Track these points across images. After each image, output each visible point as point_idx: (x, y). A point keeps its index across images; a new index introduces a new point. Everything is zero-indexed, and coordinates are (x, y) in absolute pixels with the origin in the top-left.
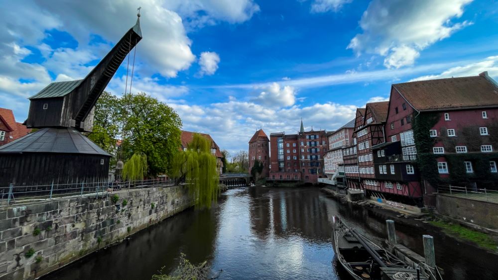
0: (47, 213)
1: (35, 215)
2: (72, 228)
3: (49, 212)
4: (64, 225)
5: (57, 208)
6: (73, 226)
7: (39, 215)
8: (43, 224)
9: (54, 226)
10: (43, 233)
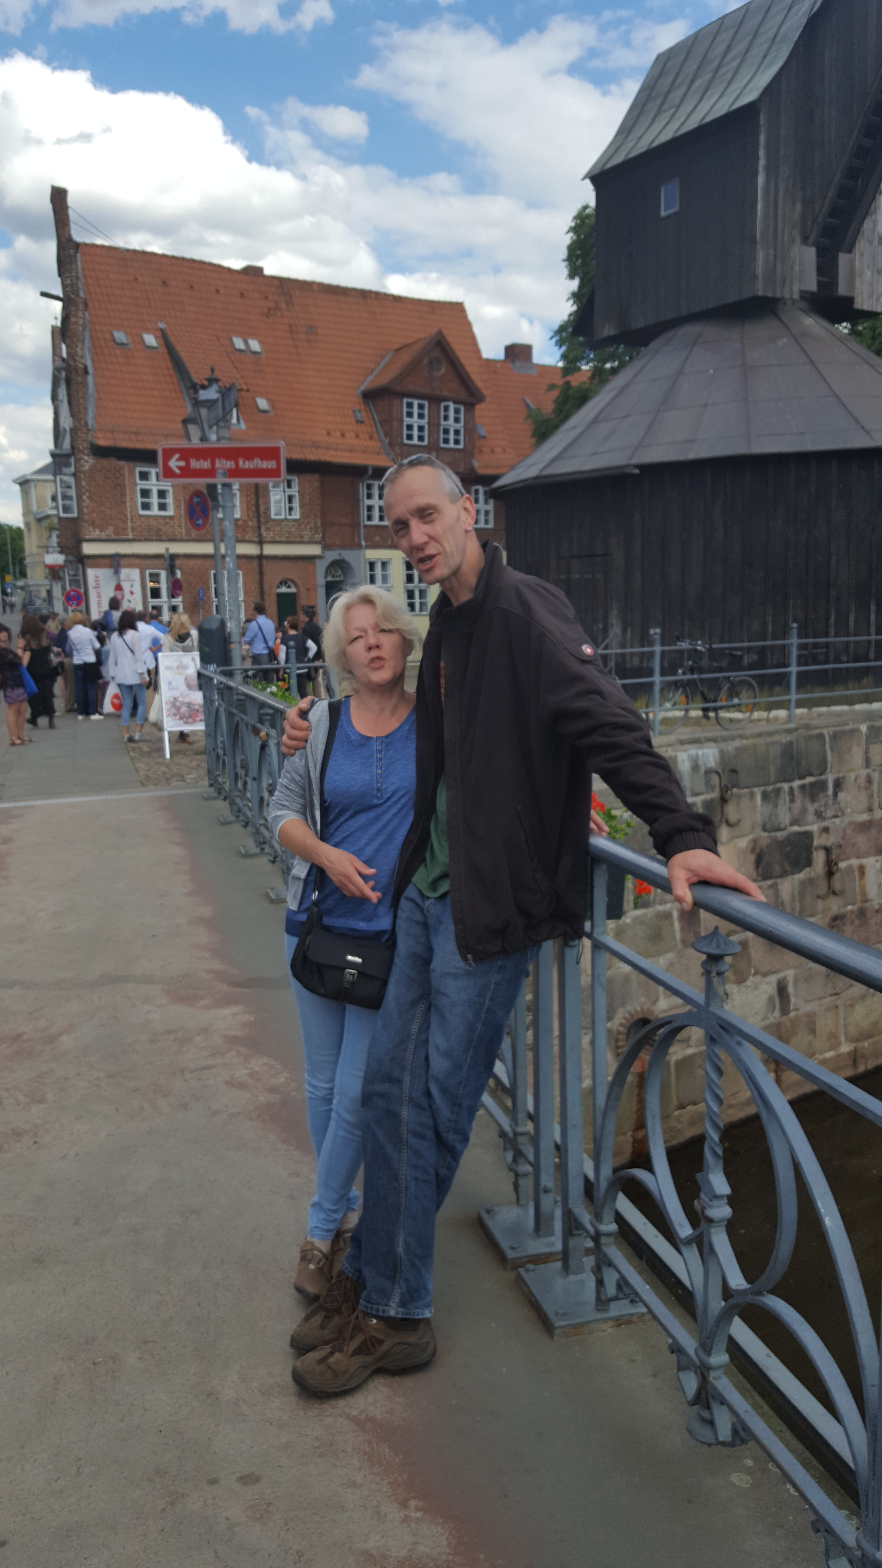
0: (791, 788)
1: (752, 795)
3: (796, 784)
4: (856, 863)
5: (823, 766)
7: (765, 796)
8: (780, 845)
9: (819, 858)
10: (788, 888)
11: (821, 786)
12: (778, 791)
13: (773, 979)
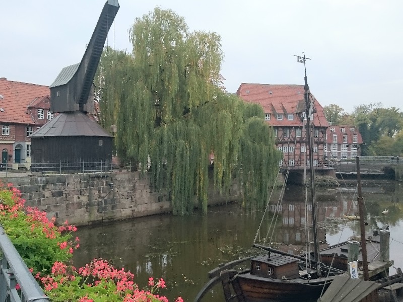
0: (59, 184)
1: (51, 185)
2: (78, 200)
4: (72, 196)
5: (65, 181)
7: (54, 185)
8: (57, 192)
9: (64, 195)
10: (58, 199)
11: (65, 184)
12: (56, 185)
13: (55, 212)
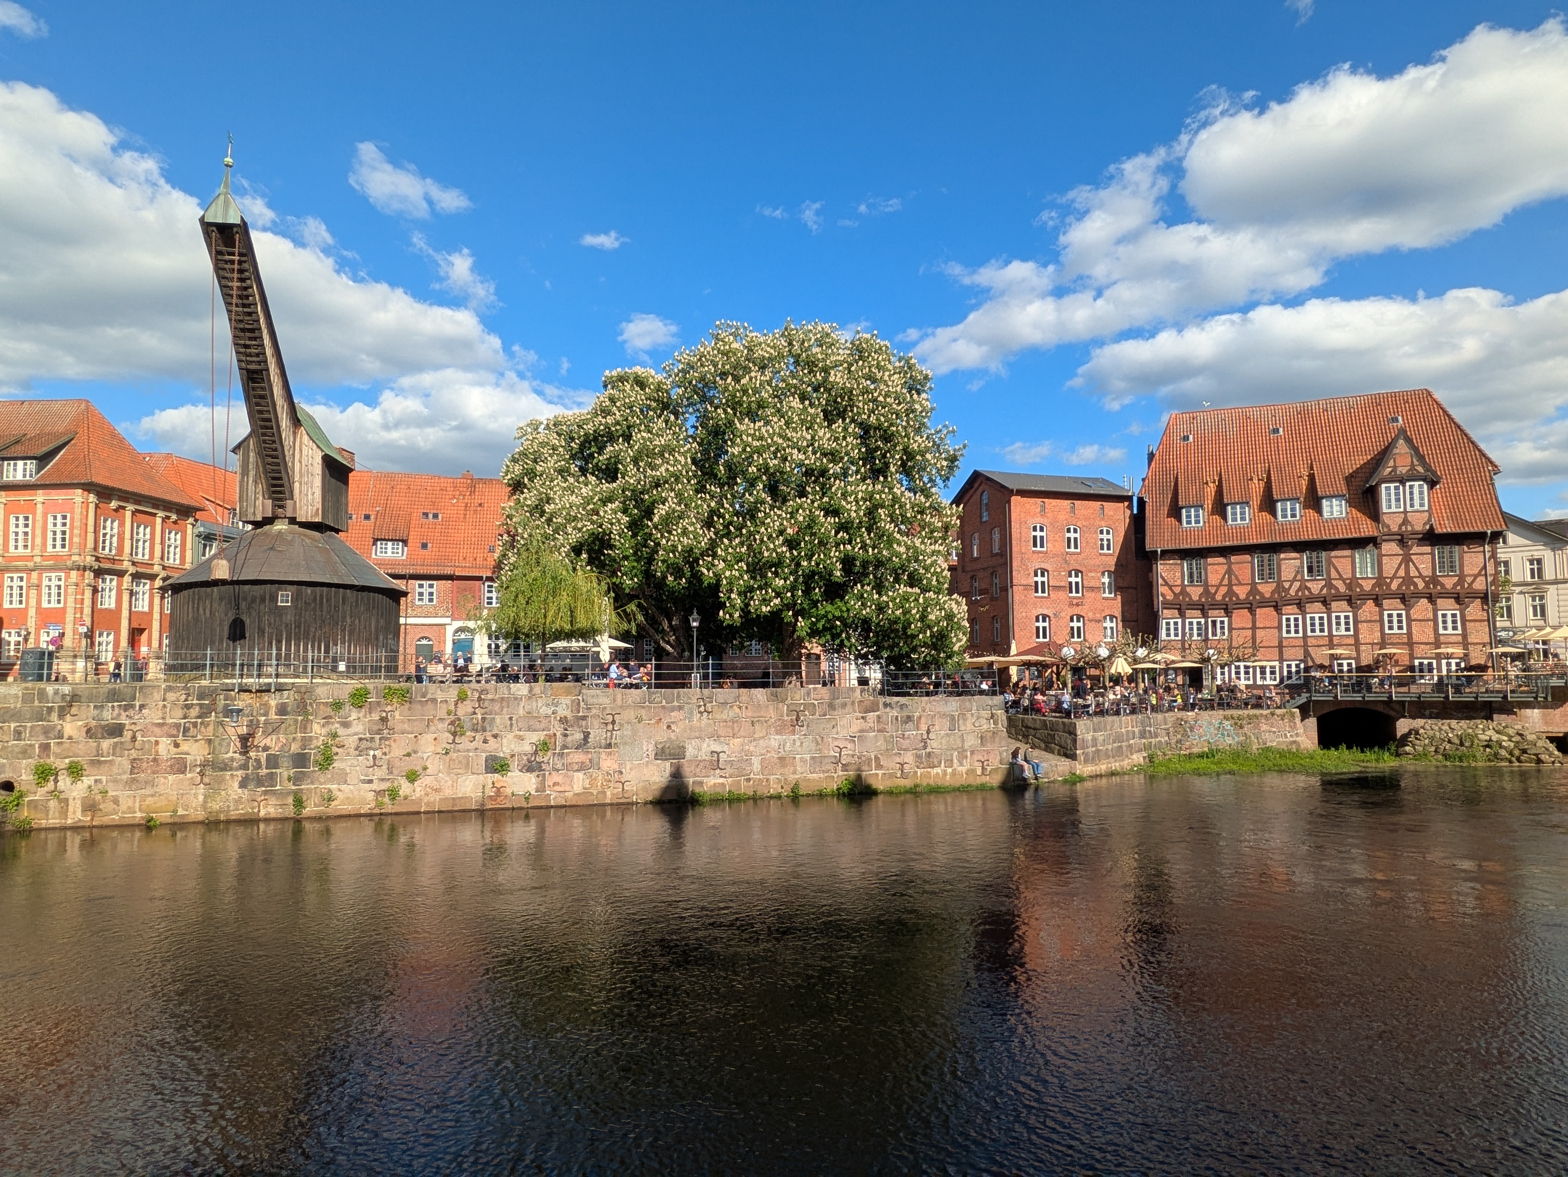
0: (113, 707)
2: (174, 750)
3: (115, 704)
4: (153, 739)
6: (177, 745)
7: (96, 707)
8: (103, 726)
9: (128, 736)
10: (106, 744)
11: (132, 706)
